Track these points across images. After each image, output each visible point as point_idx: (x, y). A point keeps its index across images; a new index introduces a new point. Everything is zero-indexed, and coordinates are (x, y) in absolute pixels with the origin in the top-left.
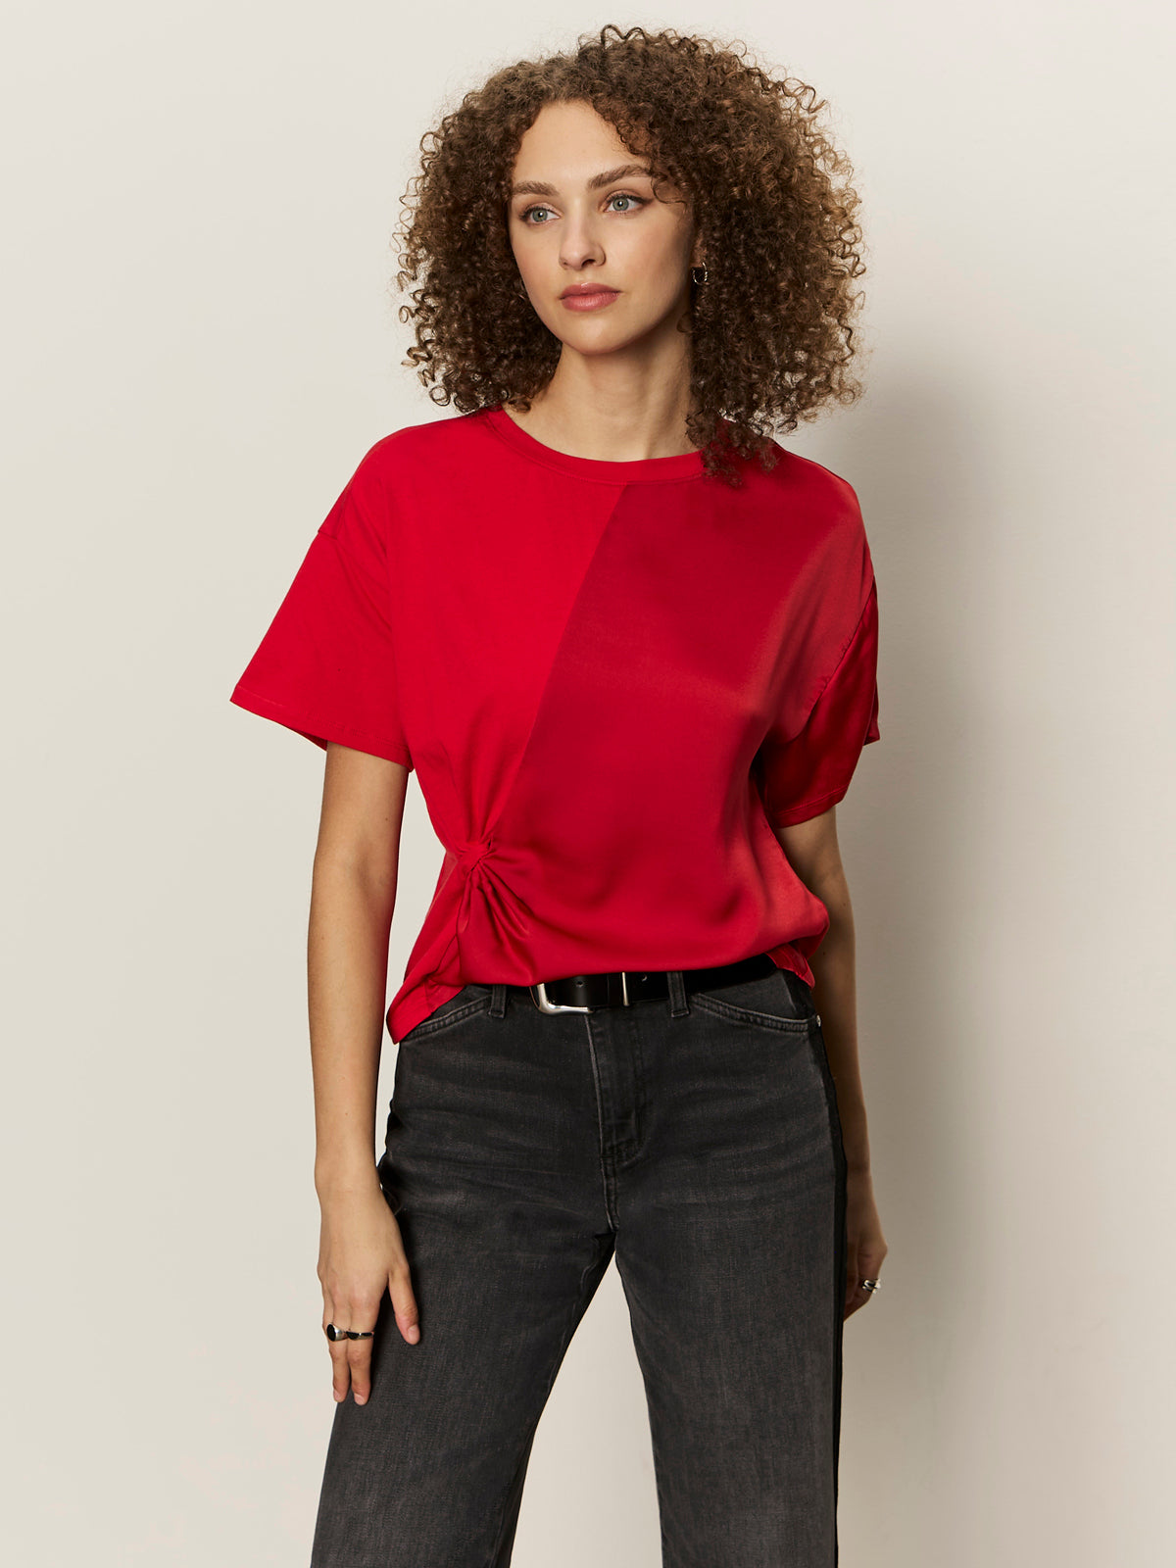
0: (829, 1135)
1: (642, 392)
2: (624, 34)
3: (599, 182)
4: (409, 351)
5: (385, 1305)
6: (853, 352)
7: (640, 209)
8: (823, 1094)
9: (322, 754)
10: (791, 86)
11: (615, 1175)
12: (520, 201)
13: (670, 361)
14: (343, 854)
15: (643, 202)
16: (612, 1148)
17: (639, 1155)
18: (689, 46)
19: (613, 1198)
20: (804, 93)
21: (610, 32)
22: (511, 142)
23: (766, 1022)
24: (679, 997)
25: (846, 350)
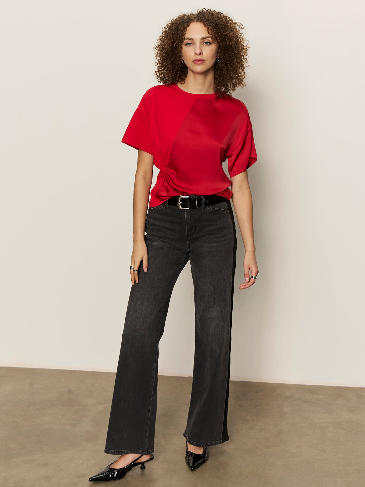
0: (233, 234)
1: (204, 82)
2: (207, 10)
3: (203, 38)
4: (156, 71)
5: (142, 262)
6: (245, 77)
7: (210, 45)
8: (232, 225)
9: (137, 151)
10: (238, 24)
11: (189, 240)
12: (186, 41)
13: (210, 77)
14: (141, 173)
15: (210, 43)
16: (189, 235)
17: (194, 236)
18: (219, 13)
19: (189, 245)
20: (240, 25)
21: (204, 9)
22: (185, 29)
23: (221, 210)
24: (204, 206)
25: (243, 77)
